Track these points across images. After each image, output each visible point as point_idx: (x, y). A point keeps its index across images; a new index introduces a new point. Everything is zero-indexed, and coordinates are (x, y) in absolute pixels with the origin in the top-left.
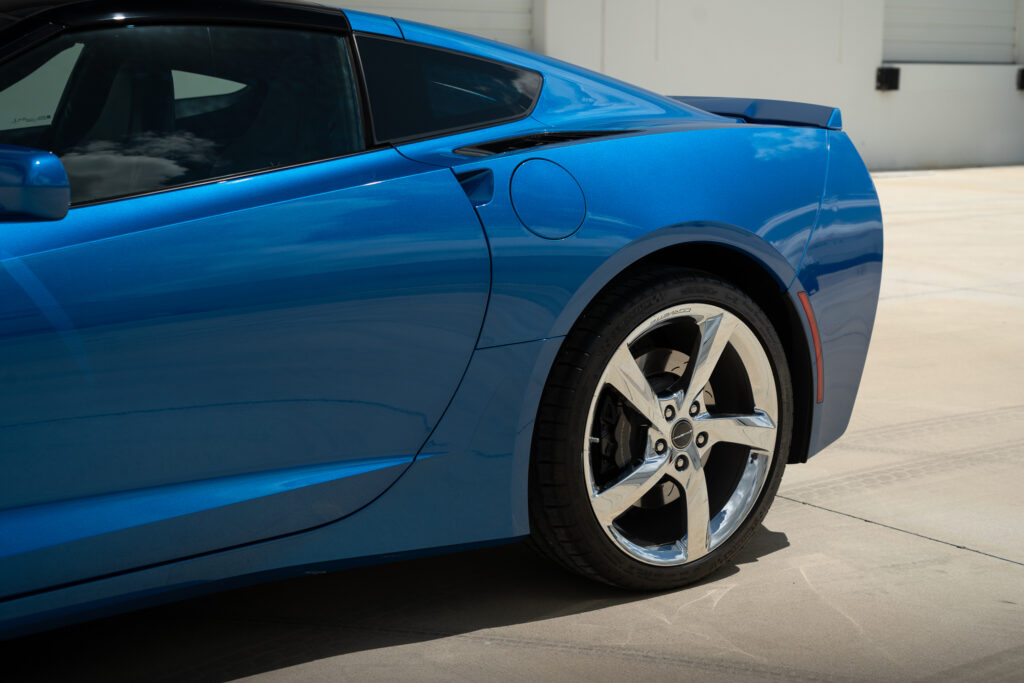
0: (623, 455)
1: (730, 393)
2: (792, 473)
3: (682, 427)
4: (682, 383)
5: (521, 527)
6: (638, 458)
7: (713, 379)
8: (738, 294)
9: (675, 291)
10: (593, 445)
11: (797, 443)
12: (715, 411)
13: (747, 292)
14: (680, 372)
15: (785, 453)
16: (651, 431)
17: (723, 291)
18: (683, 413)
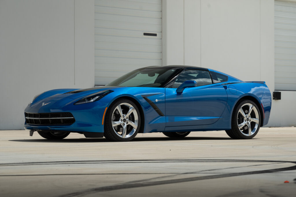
0: (241, 122)
1: (253, 115)
2: (261, 128)
3: (248, 119)
4: (248, 113)
5: (230, 128)
6: (243, 122)
7: (251, 114)
8: (254, 103)
9: (246, 101)
10: (238, 119)
11: (261, 125)
12: (252, 117)
13: (255, 103)
14: (247, 113)
15: (260, 125)
16: (244, 118)
17: (252, 102)
18: (248, 117)
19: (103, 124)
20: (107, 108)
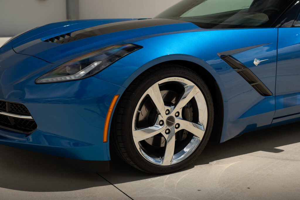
19: (105, 140)
20: (116, 98)
